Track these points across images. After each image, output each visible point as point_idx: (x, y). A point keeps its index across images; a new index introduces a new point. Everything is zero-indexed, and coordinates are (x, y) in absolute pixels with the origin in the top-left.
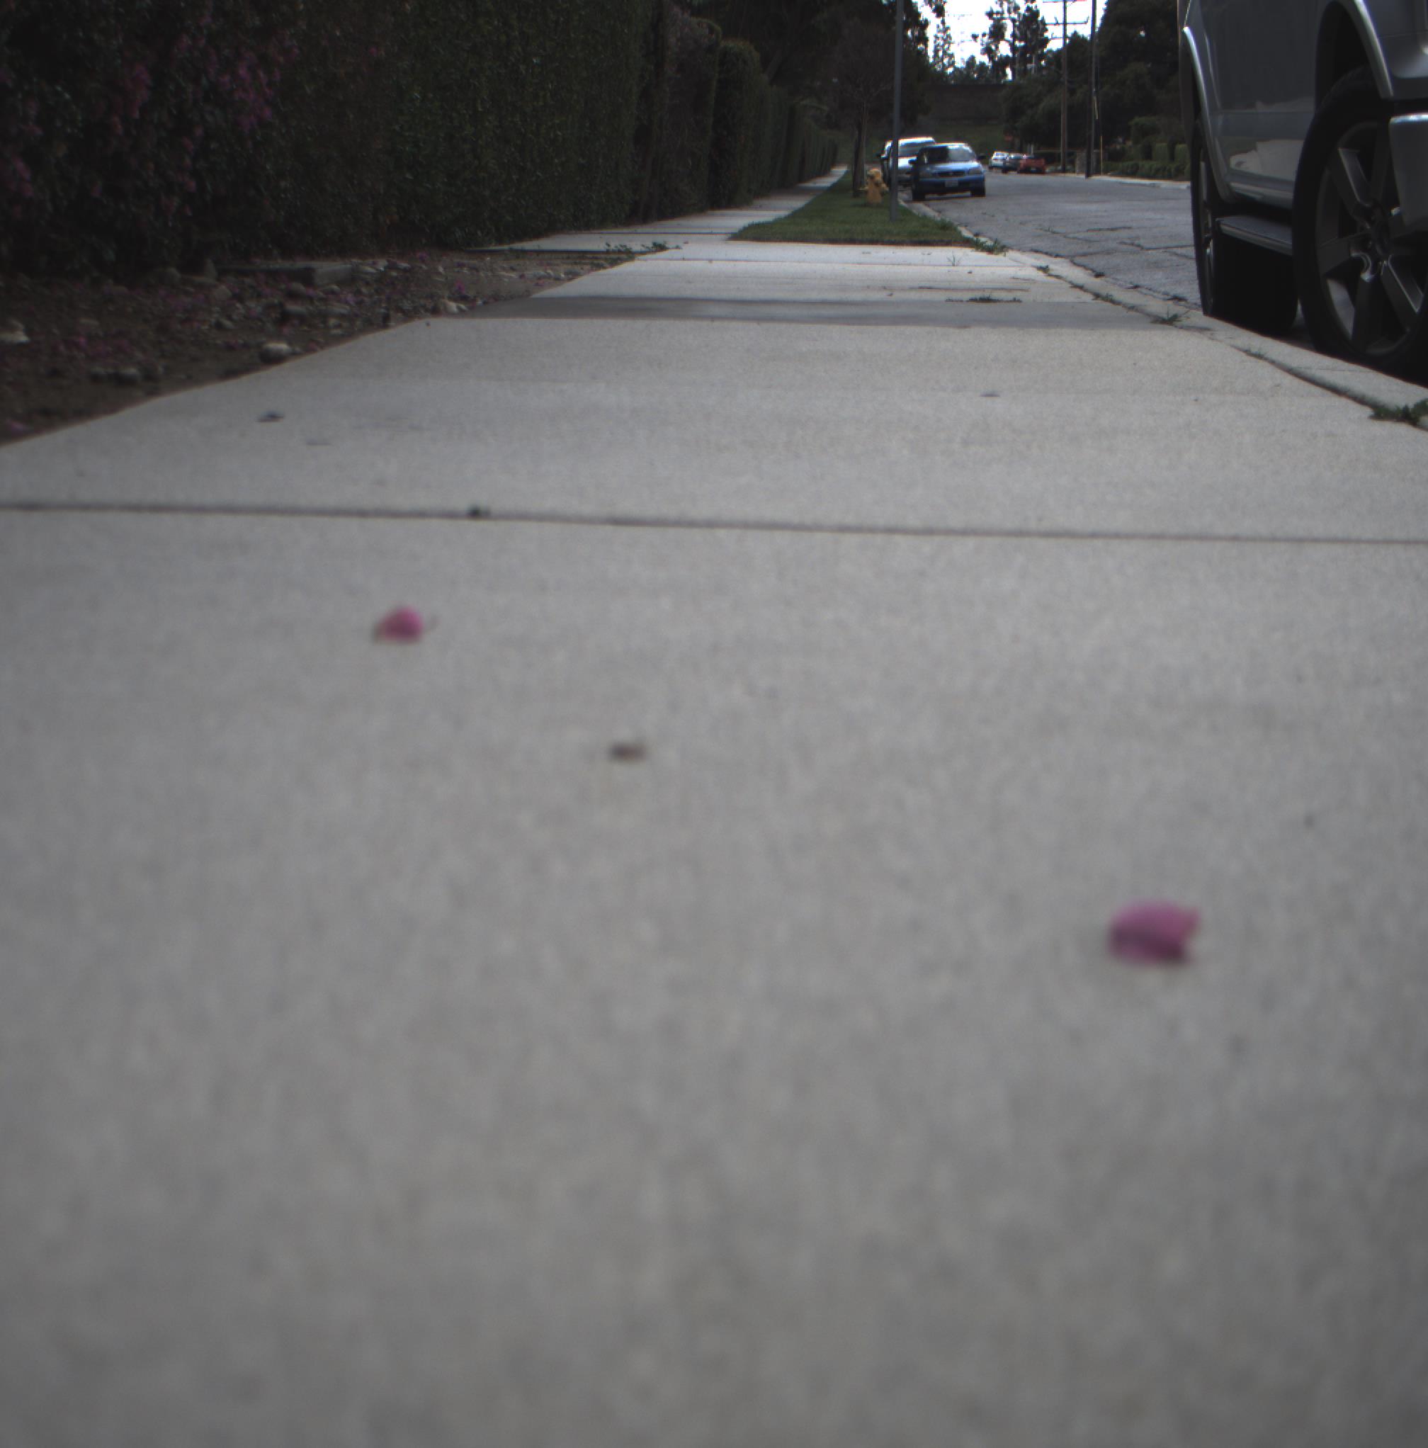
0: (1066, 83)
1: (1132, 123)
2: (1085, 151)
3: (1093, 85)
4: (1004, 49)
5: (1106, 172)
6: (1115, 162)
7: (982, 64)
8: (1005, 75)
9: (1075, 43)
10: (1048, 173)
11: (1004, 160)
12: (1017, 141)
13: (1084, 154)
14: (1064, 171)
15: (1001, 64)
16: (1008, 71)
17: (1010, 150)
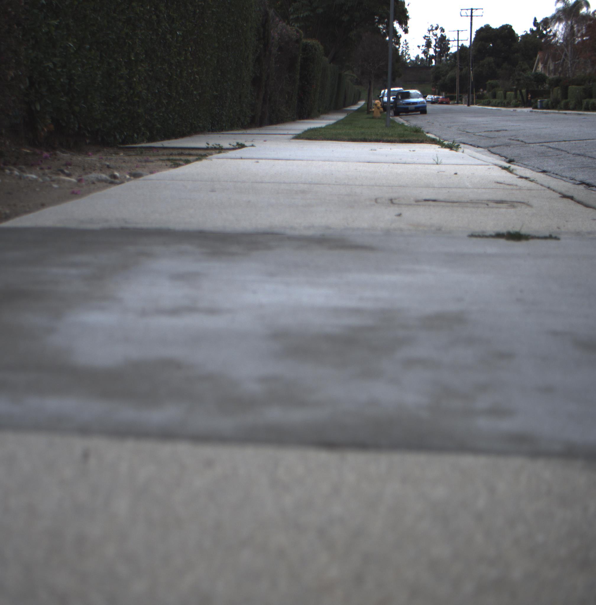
0: (459, 66)
1: (488, 83)
2: (467, 95)
3: (471, 66)
4: (431, 52)
5: (476, 104)
6: (480, 100)
7: (422, 58)
8: (432, 63)
10: (451, 104)
11: (432, 98)
12: (437, 91)
13: (466, 96)
14: (458, 103)
15: (429, 58)
16: (433, 61)
17: (434, 94)
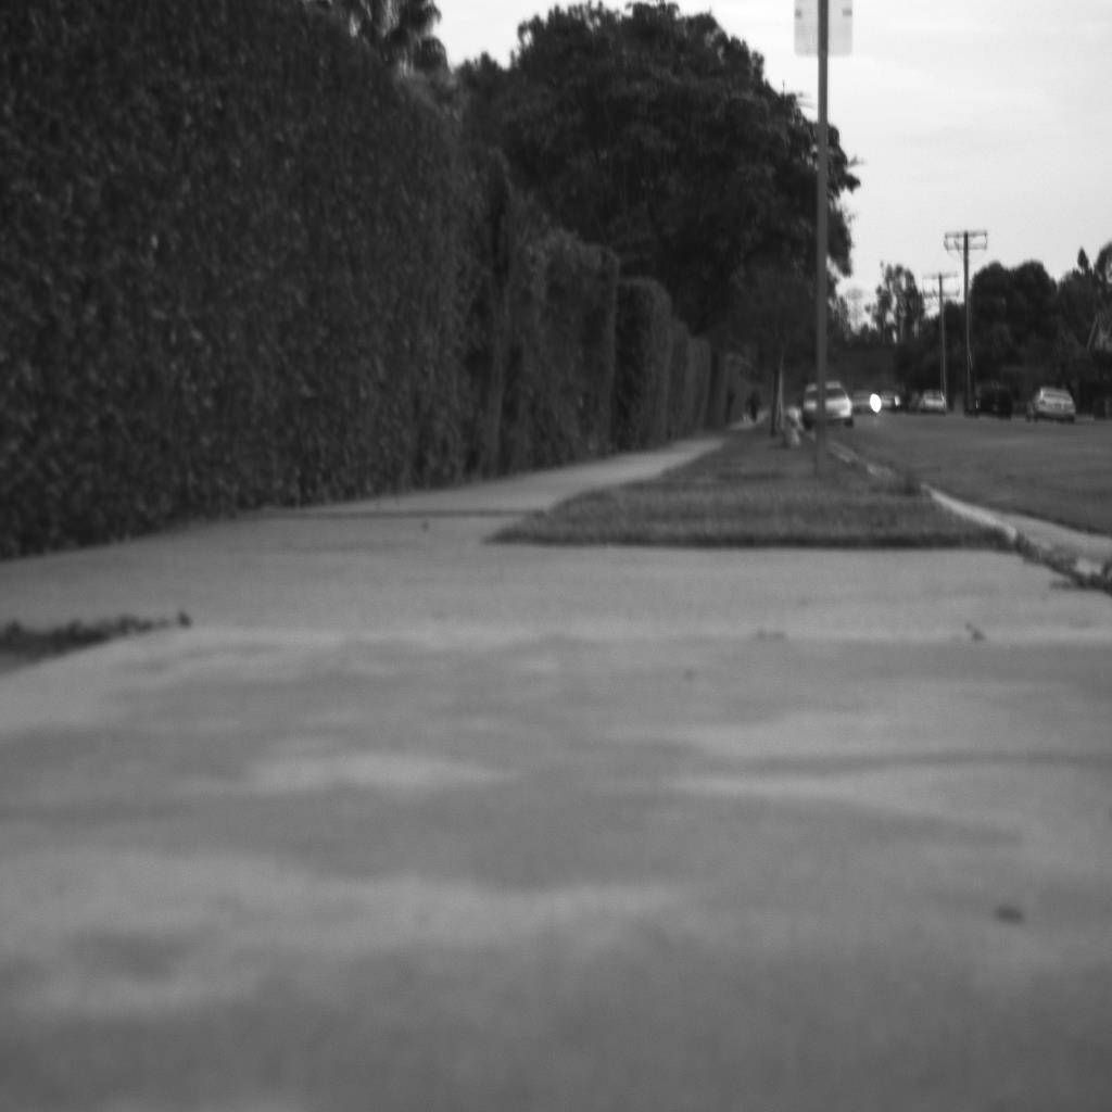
0: (944, 341)
1: (1001, 371)
3: (968, 342)
4: (890, 317)
7: (873, 331)
8: (892, 338)
9: (949, 309)
15: (887, 330)
16: (895, 336)
